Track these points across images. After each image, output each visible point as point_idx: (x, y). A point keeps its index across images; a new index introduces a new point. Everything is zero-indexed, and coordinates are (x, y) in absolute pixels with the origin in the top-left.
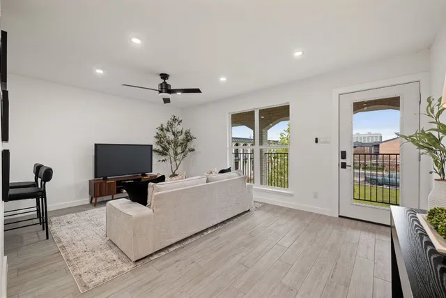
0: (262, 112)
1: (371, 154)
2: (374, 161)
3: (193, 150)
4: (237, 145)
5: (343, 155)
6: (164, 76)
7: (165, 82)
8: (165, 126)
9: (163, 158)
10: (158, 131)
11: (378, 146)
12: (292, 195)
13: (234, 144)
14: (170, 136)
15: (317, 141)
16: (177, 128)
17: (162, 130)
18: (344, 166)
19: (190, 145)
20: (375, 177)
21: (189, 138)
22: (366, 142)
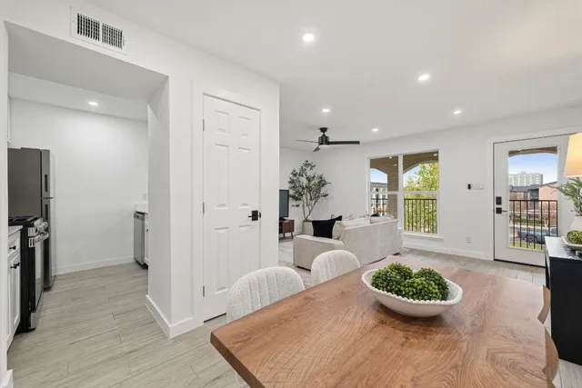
0: (405, 157)
1: (527, 201)
2: (531, 212)
3: (326, 195)
4: (377, 190)
5: (499, 201)
6: (324, 130)
7: (324, 135)
8: (298, 171)
9: (298, 202)
10: (291, 176)
11: (537, 190)
12: (441, 240)
13: (375, 189)
14: (304, 181)
15: (469, 187)
16: (310, 173)
17: (295, 175)
18: (499, 211)
19: (323, 191)
20: (532, 233)
21: (322, 183)
22: (519, 185)
